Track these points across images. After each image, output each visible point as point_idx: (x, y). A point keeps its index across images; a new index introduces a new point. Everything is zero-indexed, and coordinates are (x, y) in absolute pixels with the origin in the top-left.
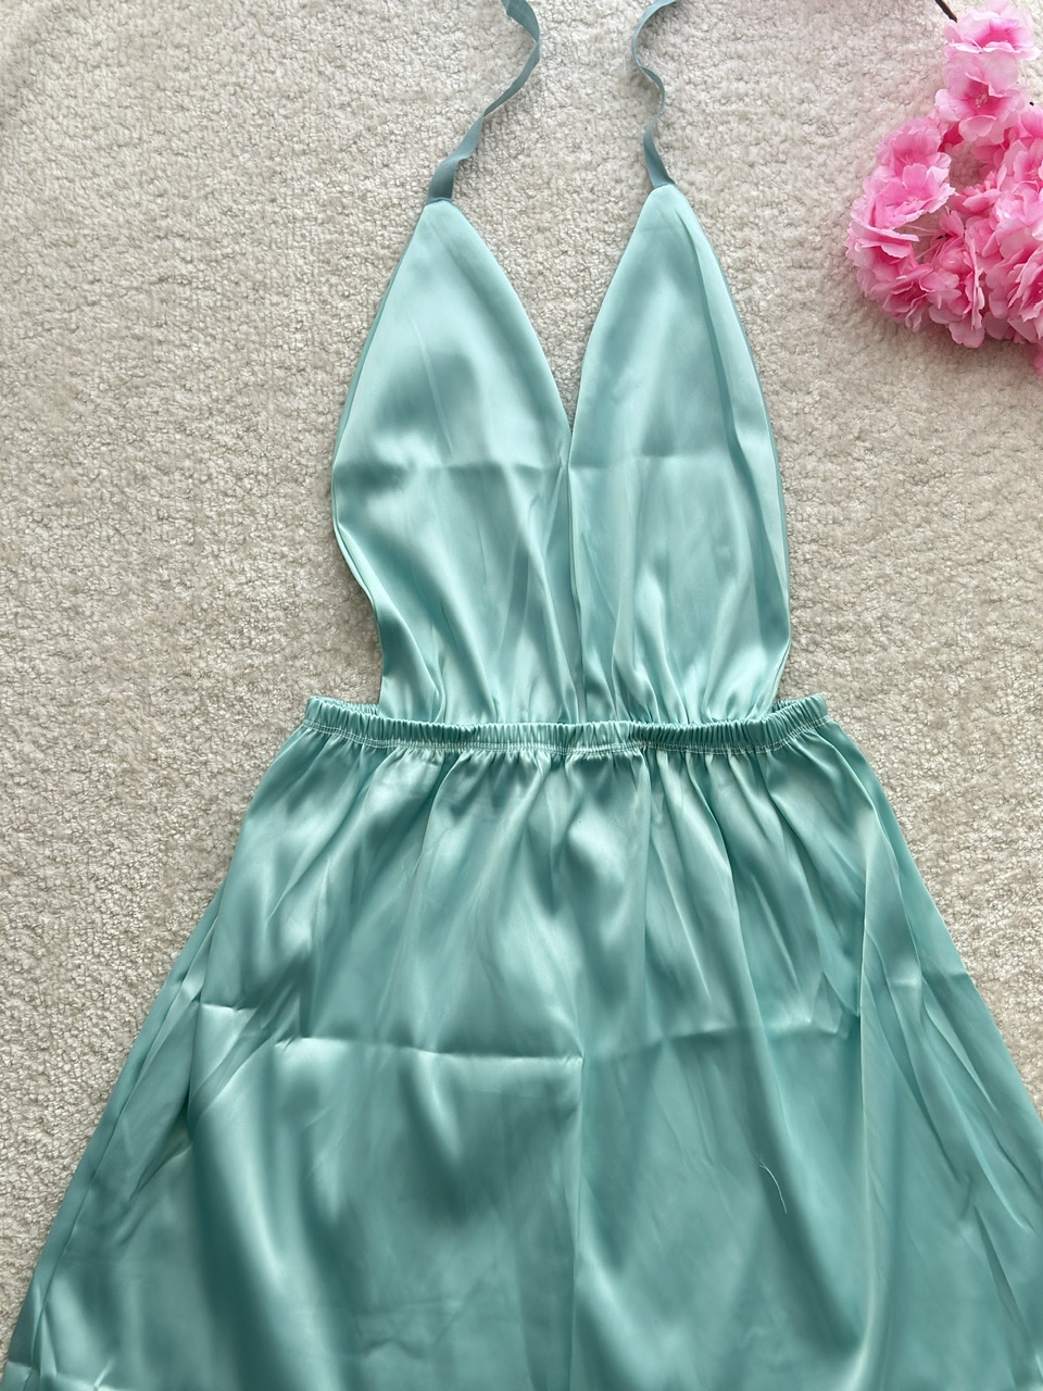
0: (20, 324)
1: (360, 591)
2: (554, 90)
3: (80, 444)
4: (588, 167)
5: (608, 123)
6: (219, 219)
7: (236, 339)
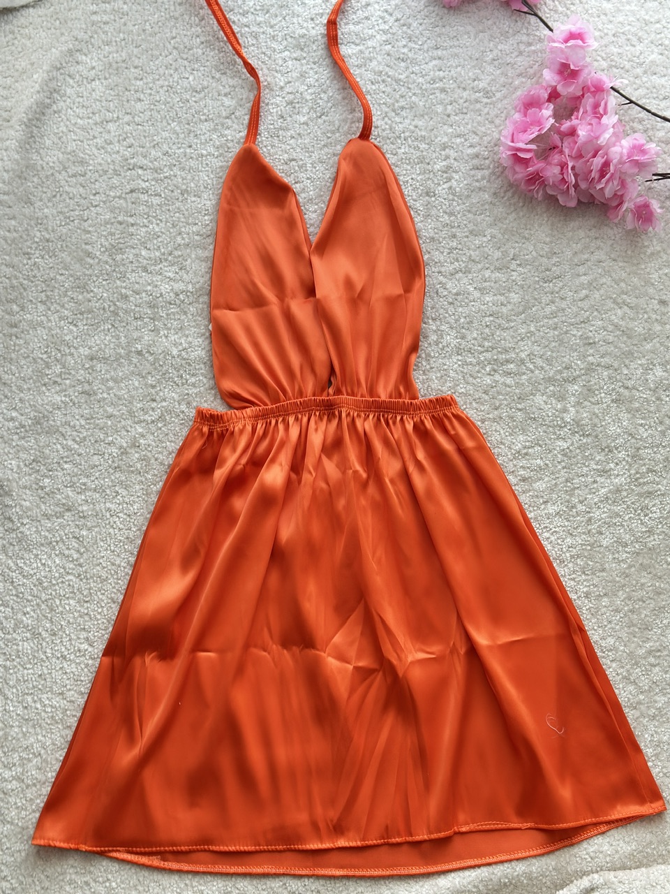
0: (57, 218)
3: (91, 281)
6: (161, 157)
7: (173, 221)
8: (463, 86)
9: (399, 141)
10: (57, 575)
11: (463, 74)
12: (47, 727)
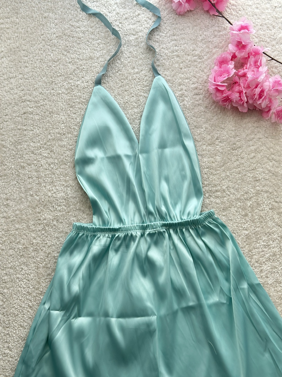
1: (85, 192)
2: (126, 53)
3: (6, 159)
4: (137, 73)
5: (141, 61)
6: (39, 95)
7: (46, 127)
8: (187, 53)
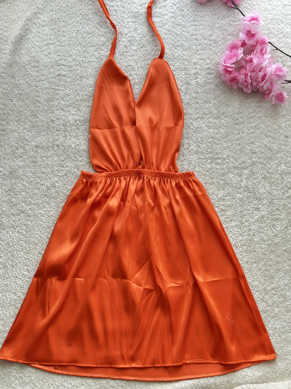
0: (25, 85)
6: (72, 61)
8: (205, 38)
9: (176, 60)
10: (16, 241)
11: (205, 32)
12: (8, 307)
